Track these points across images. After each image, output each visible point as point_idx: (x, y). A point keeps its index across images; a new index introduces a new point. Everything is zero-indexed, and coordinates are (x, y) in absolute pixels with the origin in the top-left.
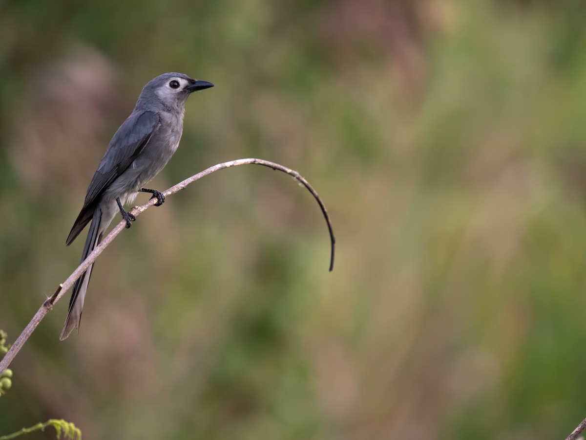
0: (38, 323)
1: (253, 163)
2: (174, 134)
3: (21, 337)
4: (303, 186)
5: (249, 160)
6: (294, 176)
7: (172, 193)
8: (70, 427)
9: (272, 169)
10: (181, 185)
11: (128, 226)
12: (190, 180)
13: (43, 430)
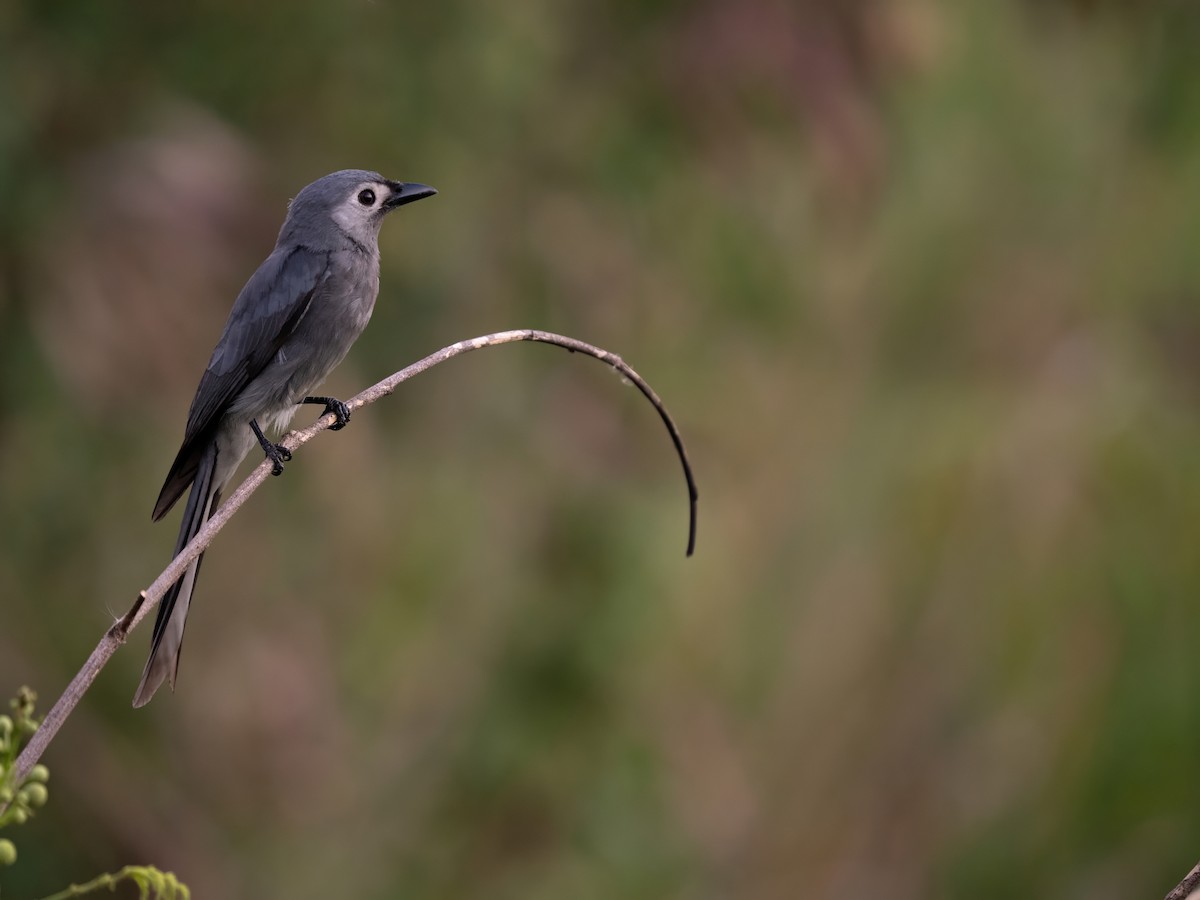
0: (97, 671)
1: (528, 339)
2: (359, 293)
3: (64, 700)
4: (631, 384)
5: (519, 334)
6: (613, 365)
7: (366, 402)
8: (167, 882)
9: (566, 350)
10: (383, 386)
11: (277, 471)
12: (402, 375)
13: (112, 888)
